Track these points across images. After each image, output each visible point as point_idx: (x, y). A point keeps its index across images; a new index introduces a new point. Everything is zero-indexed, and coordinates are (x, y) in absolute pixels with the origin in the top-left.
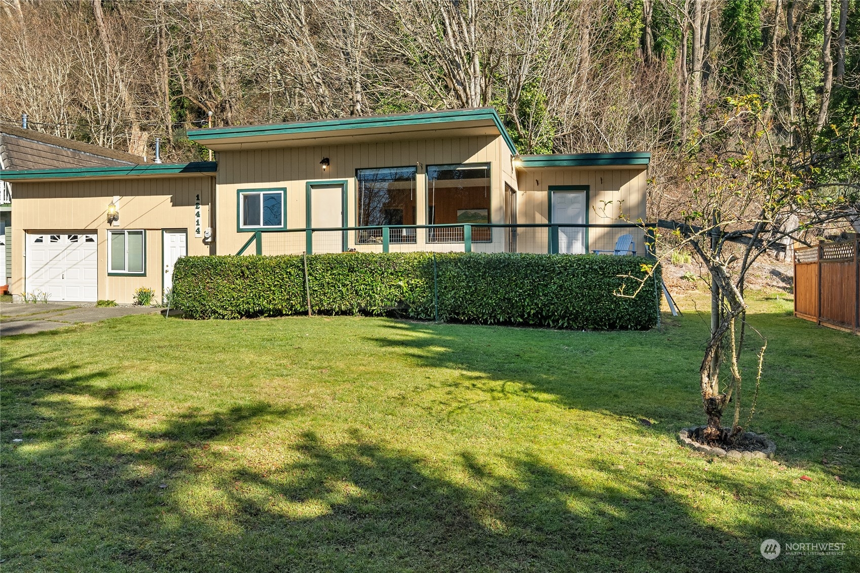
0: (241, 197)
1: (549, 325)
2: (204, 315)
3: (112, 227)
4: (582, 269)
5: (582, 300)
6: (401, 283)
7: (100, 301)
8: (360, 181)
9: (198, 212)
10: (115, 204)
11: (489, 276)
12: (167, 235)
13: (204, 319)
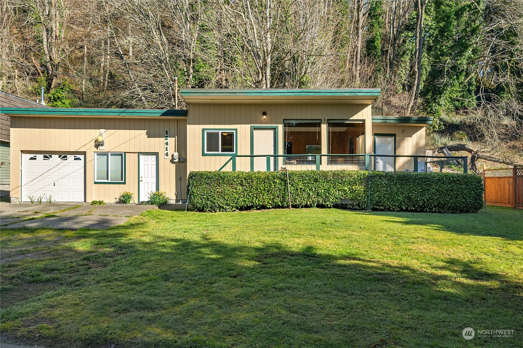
0: (205, 134)
1: (426, 211)
2: (213, 209)
3: (98, 150)
4: (448, 180)
5: (448, 197)
6: (346, 188)
7: (94, 201)
8: (285, 126)
9: (167, 142)
10: (104, 134)
11: (399, 184)
12: (141, 157)
13: (212, 212)
